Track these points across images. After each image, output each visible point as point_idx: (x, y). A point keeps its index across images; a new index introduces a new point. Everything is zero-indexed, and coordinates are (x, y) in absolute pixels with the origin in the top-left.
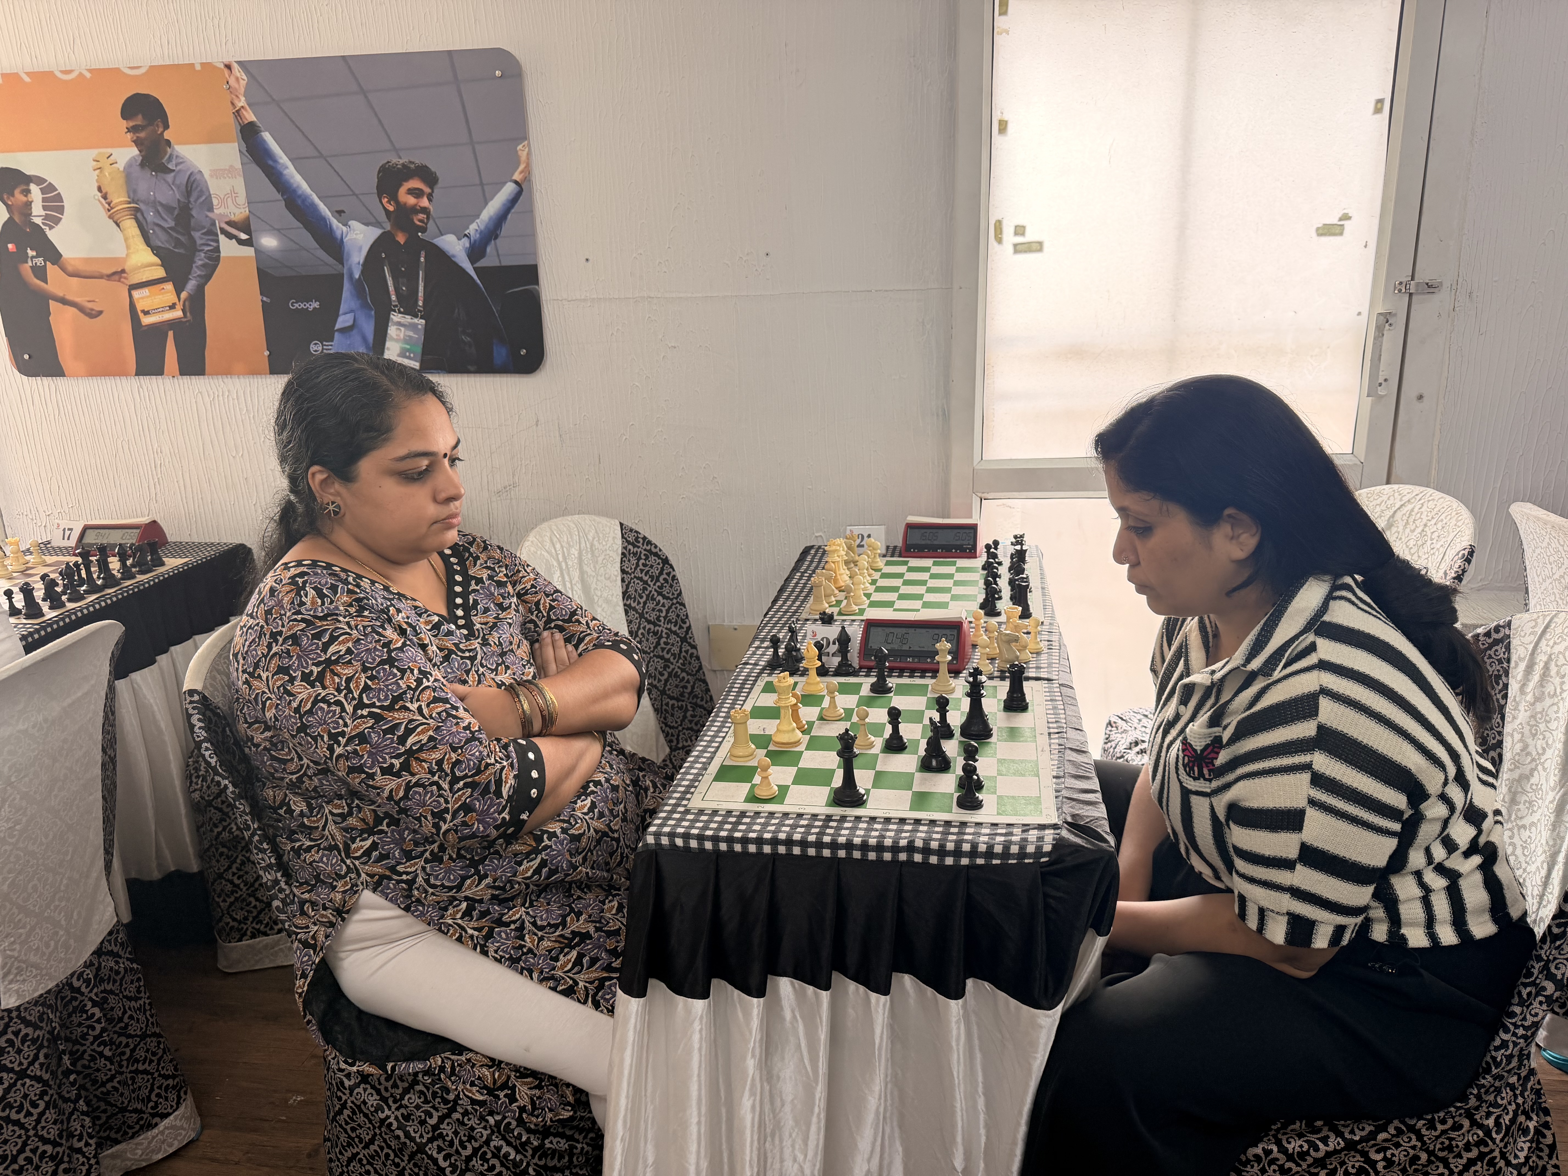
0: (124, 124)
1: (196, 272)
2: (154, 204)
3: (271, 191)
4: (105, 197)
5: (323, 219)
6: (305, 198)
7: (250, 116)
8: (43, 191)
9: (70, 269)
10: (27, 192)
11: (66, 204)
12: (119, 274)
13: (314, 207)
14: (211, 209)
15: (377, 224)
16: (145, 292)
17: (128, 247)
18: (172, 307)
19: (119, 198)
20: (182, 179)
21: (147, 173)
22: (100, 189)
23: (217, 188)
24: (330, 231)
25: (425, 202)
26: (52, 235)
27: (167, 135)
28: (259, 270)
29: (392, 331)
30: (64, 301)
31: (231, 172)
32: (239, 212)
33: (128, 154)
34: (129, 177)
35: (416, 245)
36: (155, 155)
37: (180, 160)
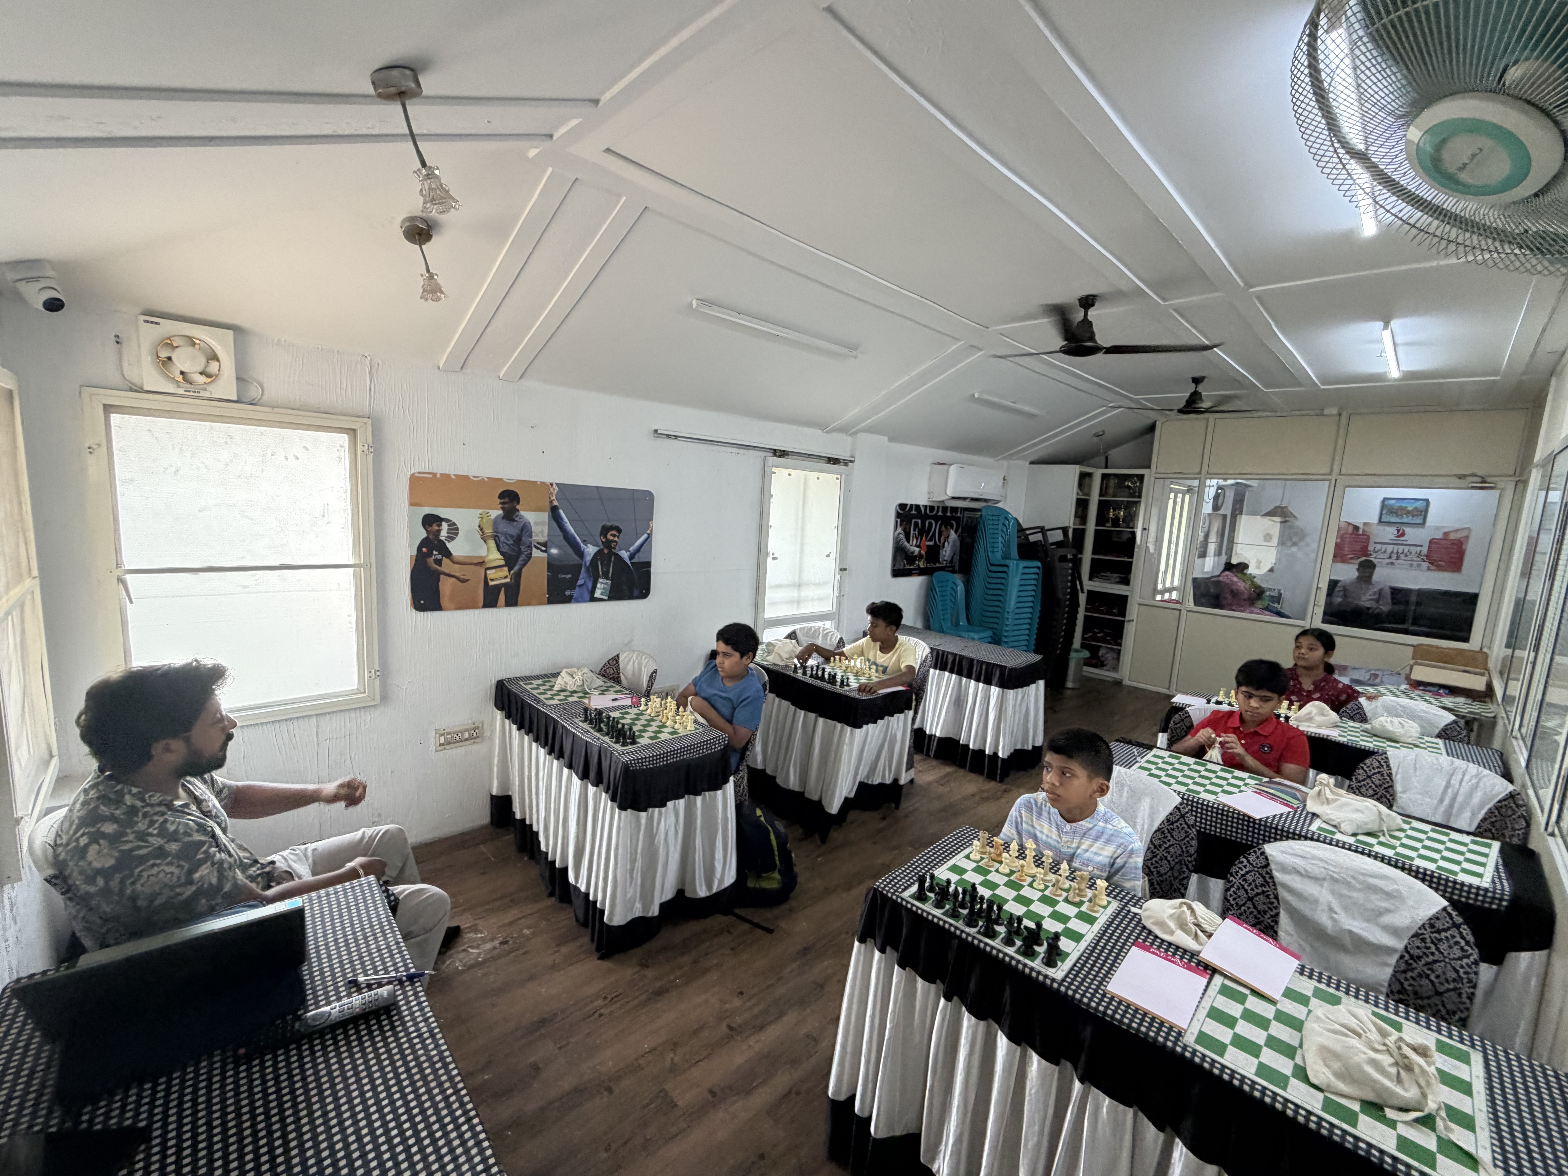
0: (499, 501)
1: (520, 562)
2: (505, 534)
3: (559, 532)
5: (578, 543)
6: (572, 535)
7: (556, 503)
8: (449, 525)
9: (455, 560)
10: (440, 525)
11: (460, 532)
12: (481, 563)
13: (575, 539)
14: (531, 537)
15: (597, 546)
16: (493, 571)
18: (506, 577)
19: (488, 531)
20: (521, 525)
21: (505, 521)
22: (479, 526)
23: (535, 529)
25: (616, 539)
26: (449, 545)
27: (518, 507)
28: (548, 562)
29: (599, 585)
30: (449, 575)
31: (542, 523)
32: (543, 538)
33: (496, 513)
34: (495, 522)
35: (611, 553)
36: (510, 515)
37: (522, 517)
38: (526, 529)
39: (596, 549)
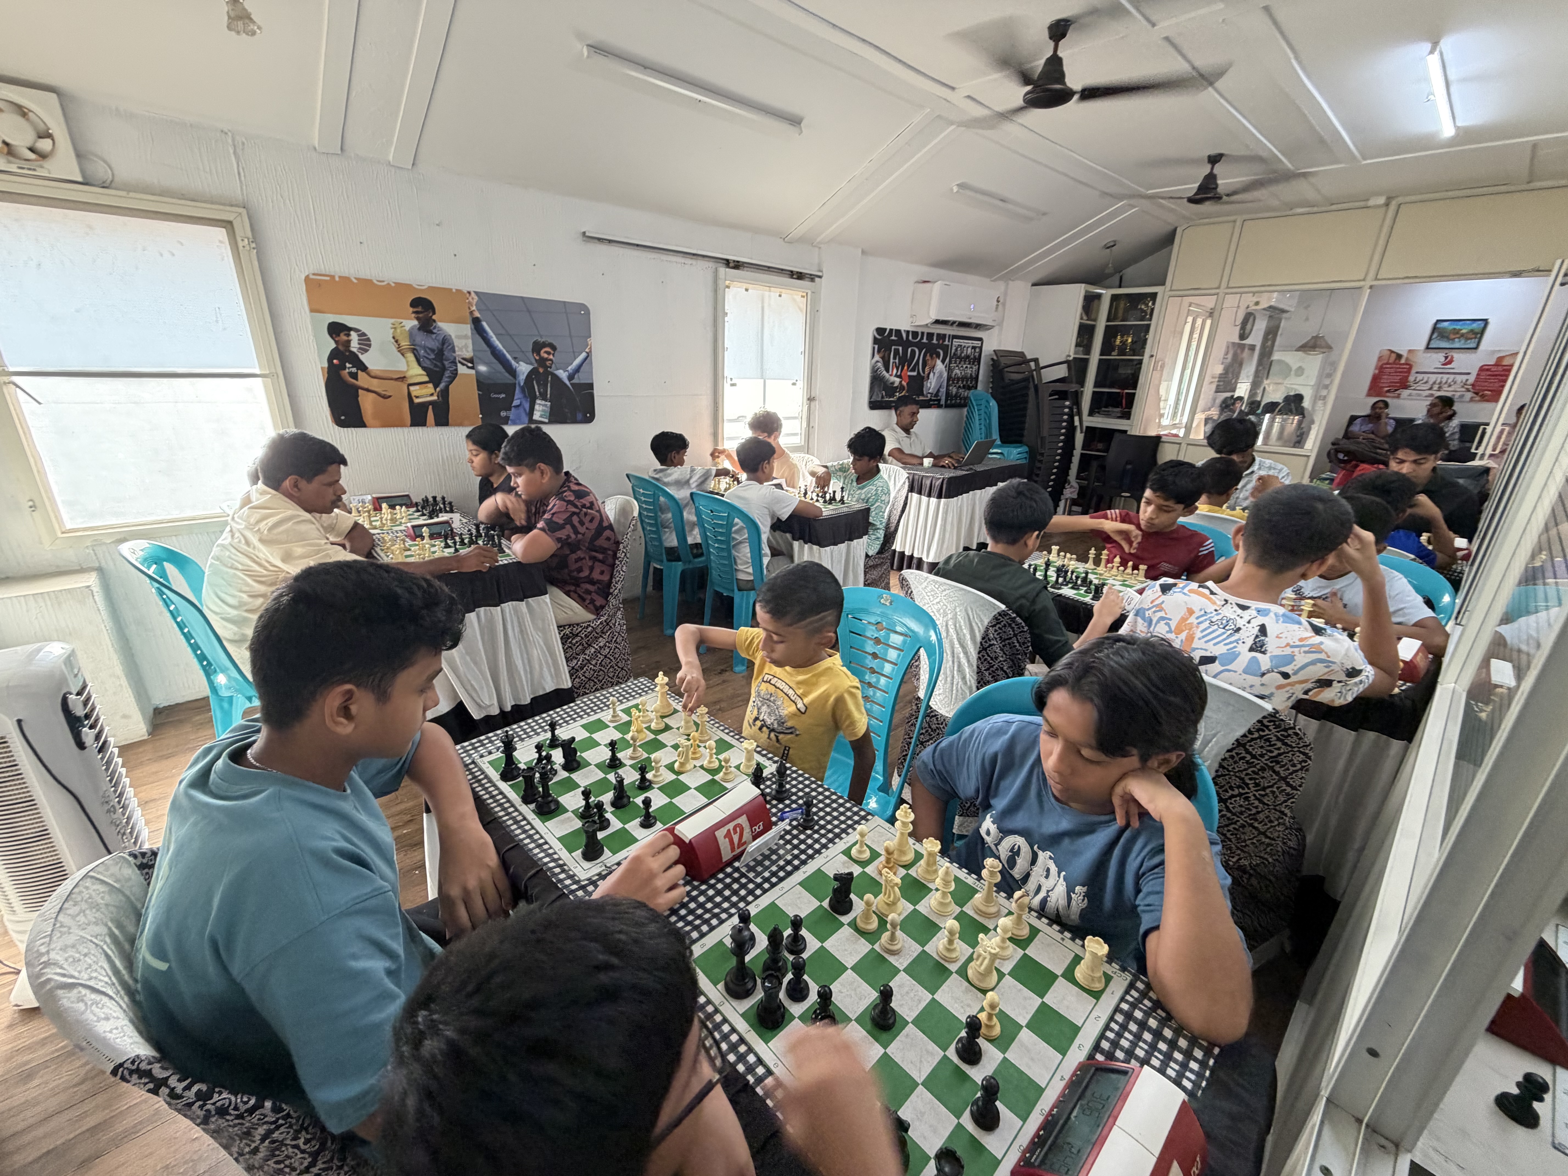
0: (411, 310)
1: (445, 379)
2: (425, 348)
3: (485, 347)
4: (397, 341)
5: (508, 360)
6: (500, 351)
7: (477, 314)
8: (359, 335)
9: (373, 374)
10: (349, 335)
11: (373, 343)
12: (403, 379)
13: (504, 355)
14: (454, 352)
15: (531, 364)
16: (417, 387)
18: (432, 395)
19: (405, 343)
20: (440, 338)
21: (421, 333)
22: (394, 338)
23: (457, 343)
24: (510, 365)
25: (551, 357)
26: (363, 357)
27: (434, 317)
28: (477, 380)
29: (537, 407)
30: (368, 390)
31: (466, 337)
32: (469, 354)
33: (411, 323)
34: (411, 334)
35: (547, 373)
36: (426, 325)
37: (440, 329)
38: (446, 342)
39: (530, 367)
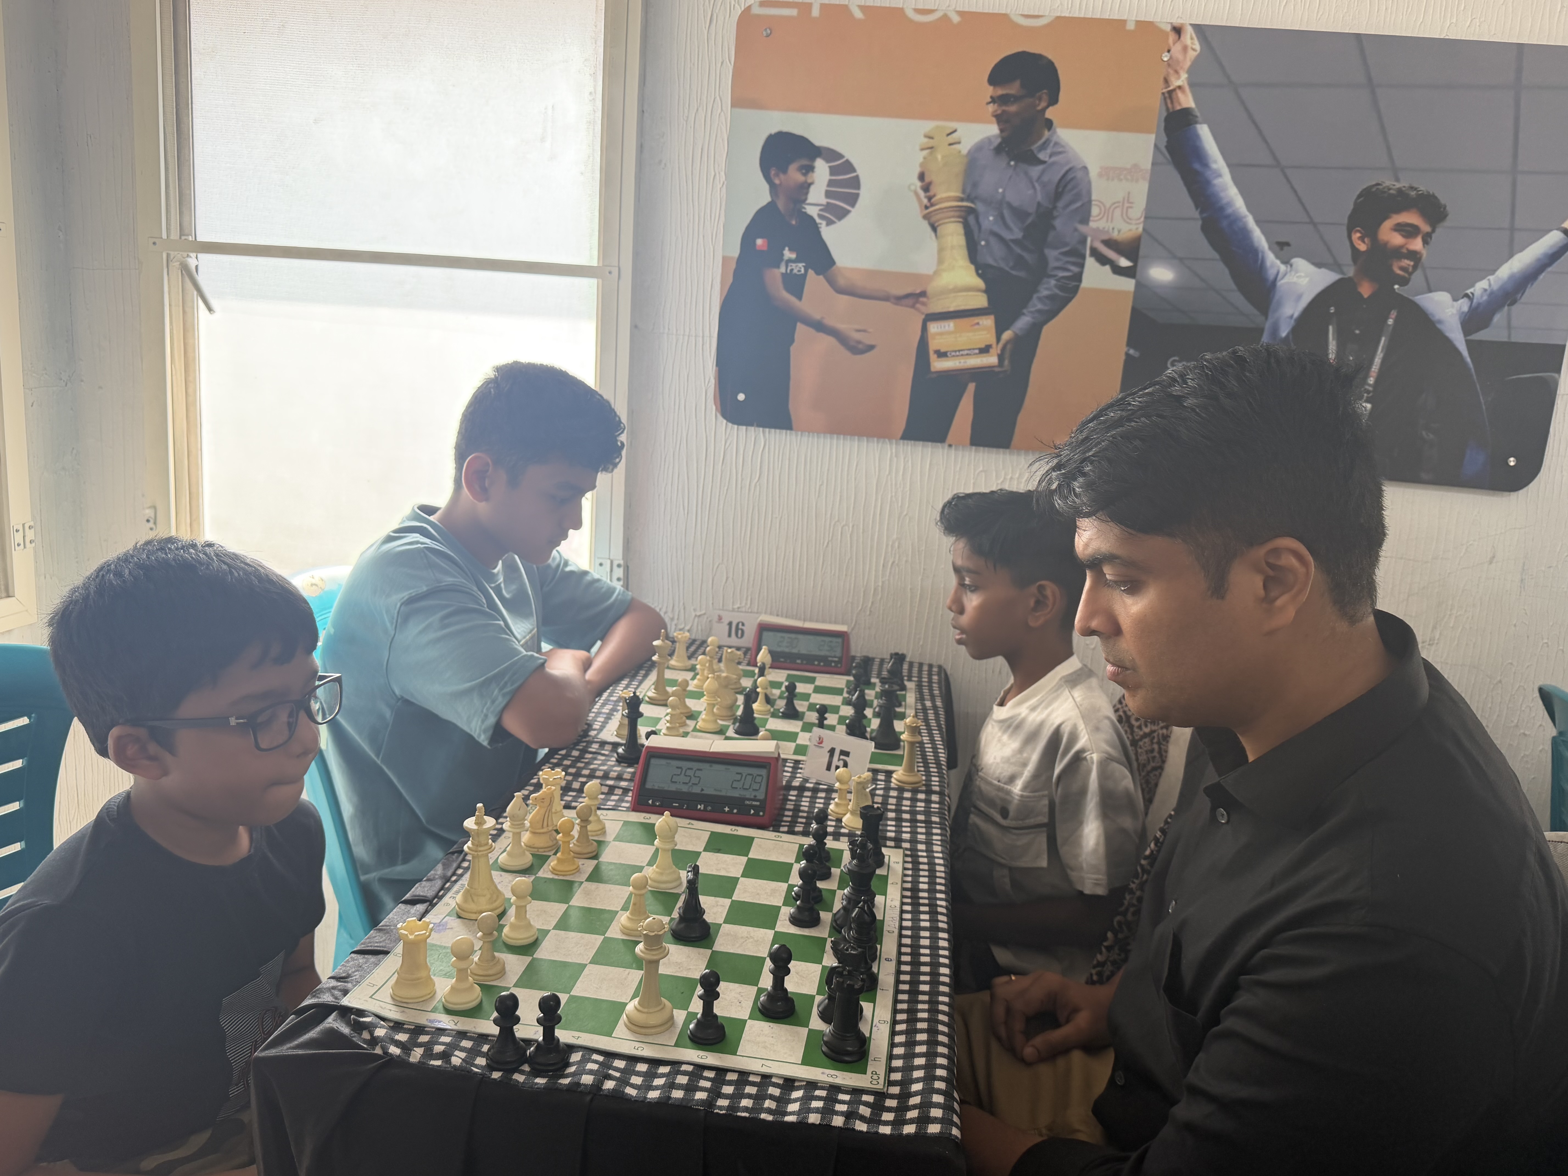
0: (988, 91)
2: (999, 205)
3: (1186, 205)
4: (926, 189)
8: (833, 171)
9: (842, 282)
11: (864, 192)
12: (916, 298)
13: (1245, 233)
14: (1085, 220)
16: (949, 325)
17: (940, 261)
18: (985, 350)
19: (948, 193)
20: (1054, 176)
21: (1002, 162)
22: (922, 177)
23: (1102, 192)
24: (1258, 269)
25: (1417, 244)
27: (1050, 113)
28: (1134, 310)
30: (819, 326)
31: (1130, 174)
32: (1126, 227)
33: (979, 133)
34: (972, 165)
35: (1387, 301)
36: (1023, 138)
37: (1060, 149)
38: (1068, 188)
39: (1325, 278)
